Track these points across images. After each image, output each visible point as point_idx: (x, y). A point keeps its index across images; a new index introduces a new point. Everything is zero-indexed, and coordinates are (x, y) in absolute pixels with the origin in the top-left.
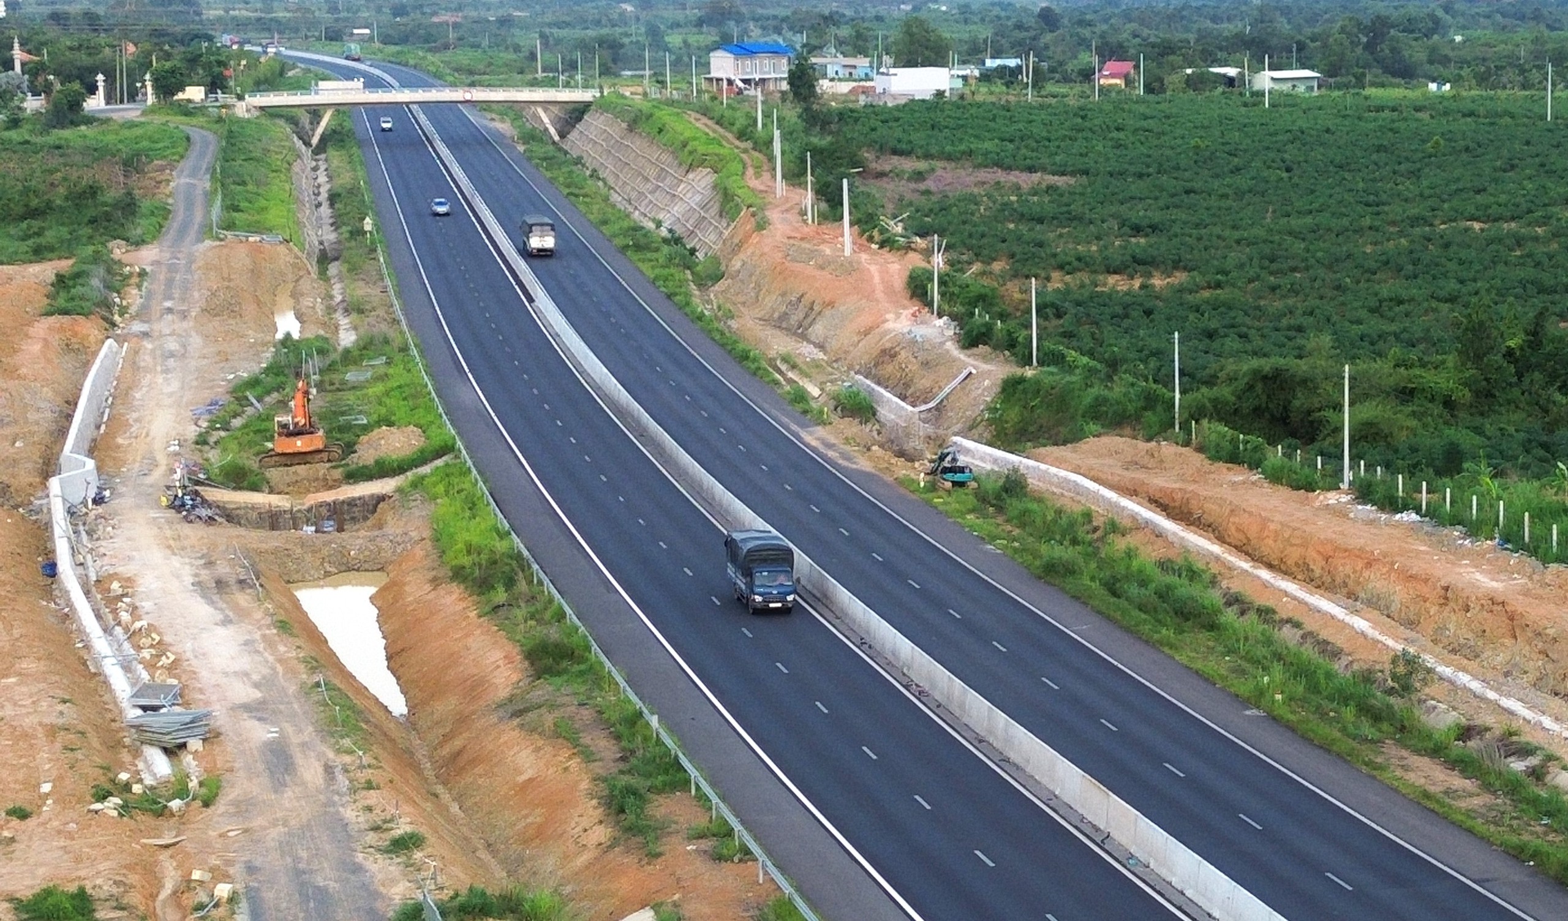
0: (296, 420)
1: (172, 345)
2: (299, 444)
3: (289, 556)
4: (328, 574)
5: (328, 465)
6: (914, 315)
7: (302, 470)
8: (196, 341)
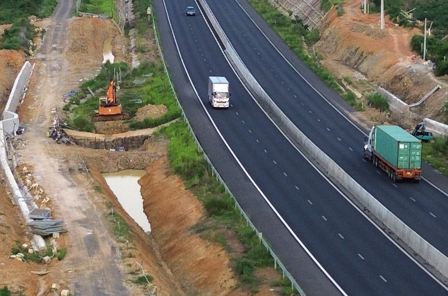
0: (109, 99)
1: (55, 65)
2: (110, 111)
3: (102, 160)
4: (119, 170)
5: (122, 121)
6: (412, 59)
7: (111, 123)
8: (66, 63)
